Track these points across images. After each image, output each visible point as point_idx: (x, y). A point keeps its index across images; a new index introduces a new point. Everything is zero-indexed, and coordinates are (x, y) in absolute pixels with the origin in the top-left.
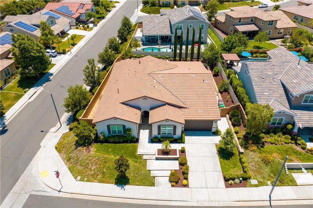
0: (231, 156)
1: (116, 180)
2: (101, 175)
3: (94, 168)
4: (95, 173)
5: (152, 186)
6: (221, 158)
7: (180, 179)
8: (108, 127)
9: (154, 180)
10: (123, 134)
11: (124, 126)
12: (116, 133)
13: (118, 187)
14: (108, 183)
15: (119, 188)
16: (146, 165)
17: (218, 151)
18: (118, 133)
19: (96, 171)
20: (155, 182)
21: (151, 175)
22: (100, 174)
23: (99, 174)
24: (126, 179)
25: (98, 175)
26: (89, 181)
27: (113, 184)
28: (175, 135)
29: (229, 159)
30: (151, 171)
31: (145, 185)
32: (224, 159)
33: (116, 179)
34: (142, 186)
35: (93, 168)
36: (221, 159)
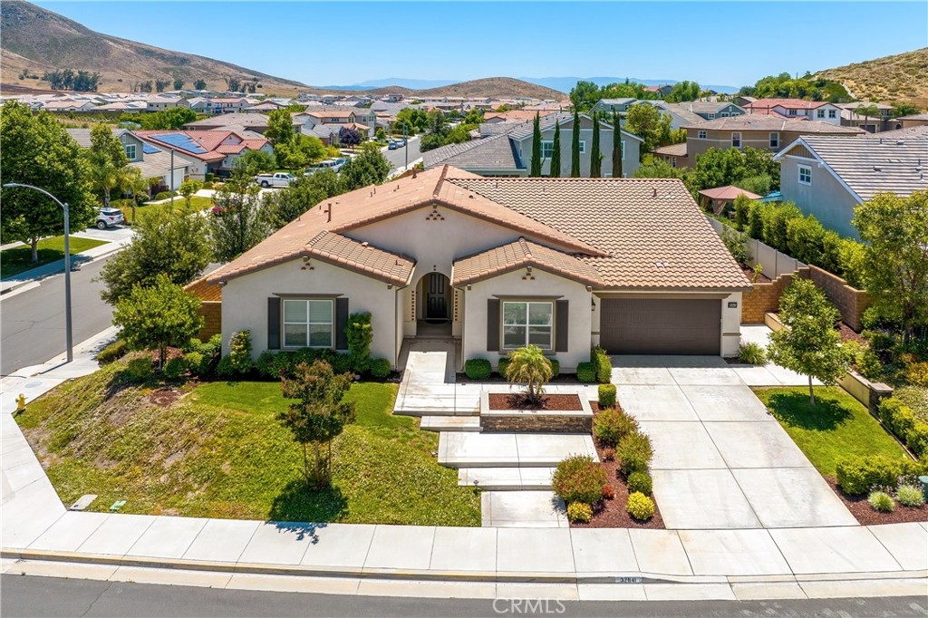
0: (840, 419)
1: (275, 505)
2: (203, 489)
3: (172, 462)
4: (174, 482)
5: (464, 522)
6: (791, 426)
7: (611, 498)
8: (274, 305)
9: (479, 502)
10: (333, 346)
11: (342, 304)
12: (305, 344)
13: (283, 530)
14: (234, 518)
15: (289, 536)
16: (437, 449)
17: (770, 406)
18: (311, 344)
19: (183, 471)
20: (479, 507)
21: (460, 483)
22: (201, 483)
23: (196, 486)
24: (331, 498)
25: (187, 488)
26: (133, 511)
27: (261, 519)
28: (566, 351)
29: (834, 428)
30: (461, 471)
31: (430, 523)
32: (806, 426)
33: (277, 500)
34: (410, 523)
35: (168, 464)
36: (797, 430)
